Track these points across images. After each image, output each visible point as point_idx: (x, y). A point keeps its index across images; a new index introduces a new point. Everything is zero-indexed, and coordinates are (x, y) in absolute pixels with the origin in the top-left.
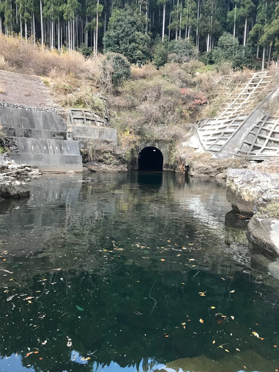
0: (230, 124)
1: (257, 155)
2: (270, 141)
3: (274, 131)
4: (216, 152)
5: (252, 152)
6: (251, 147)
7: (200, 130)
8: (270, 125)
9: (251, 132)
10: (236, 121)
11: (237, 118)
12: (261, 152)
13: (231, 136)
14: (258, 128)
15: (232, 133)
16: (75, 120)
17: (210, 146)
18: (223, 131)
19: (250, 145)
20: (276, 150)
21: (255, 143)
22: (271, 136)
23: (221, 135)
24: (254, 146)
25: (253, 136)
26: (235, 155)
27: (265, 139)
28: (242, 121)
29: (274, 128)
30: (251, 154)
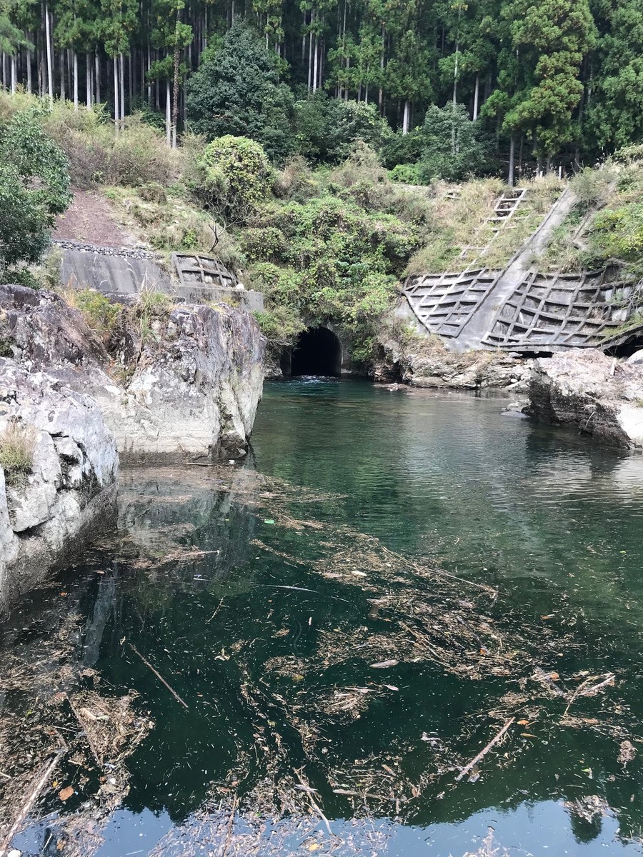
0: (470, 287)
2: (540, 317)
3: (550, 300)
4: (450, 337)
5: (512, 338)
6: (511, 329)
7: (413, 296)
9: (508, 302)
10: (479, 280)
11: (482, 275)
12: (528, 337)
13: (474, 309)
14: (521, 294)
15: (475, 303)
16: (186, 275)
17: (438, 326)
18: (458, 299)
19: (508, 324)
20: (552, 333)
21: (517, 320)
22: (543, 310)
23: (455, 307)
24: (515, 326)
25: (513, 309)
26: (482, 343)
27: (533, 314)
28: (491, 281)
29: (546, 295)
30: (510, 341)
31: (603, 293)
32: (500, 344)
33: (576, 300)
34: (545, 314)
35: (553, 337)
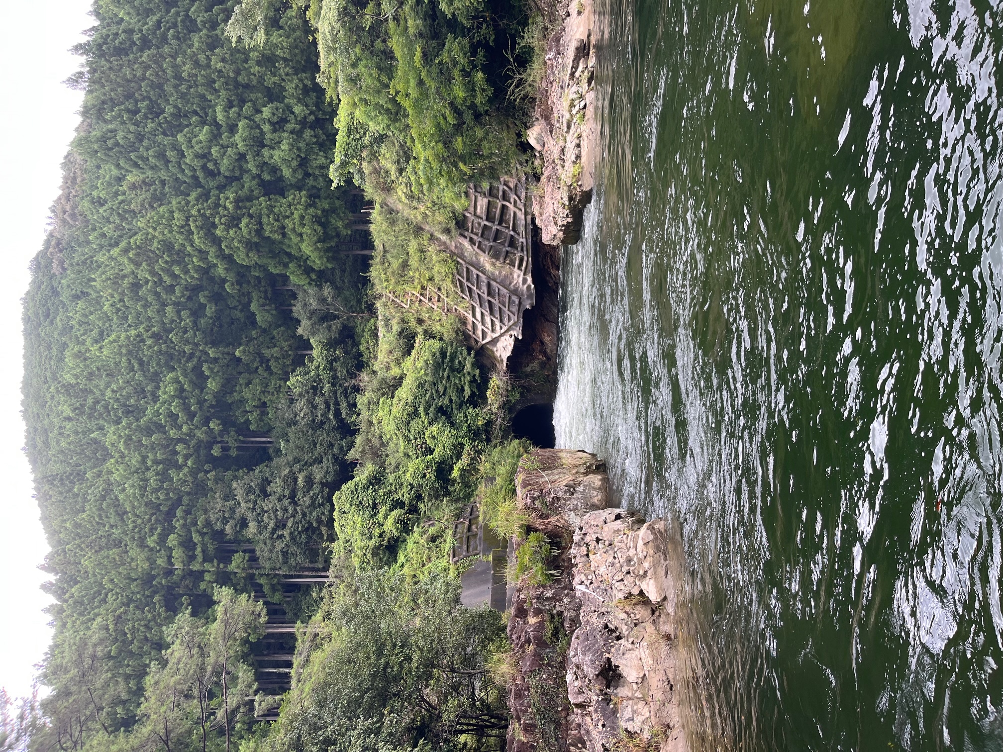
0: (474, 288)
1: (524, 240)
2: (500, 224)
3: (484, 218)
4: (520, 303)
6: (511, 250)
7: (483, 339)
8: (476, 226)
9: (487, 253)
10: (468, 280)
11: (463, 278)
12: (518, 234)
13: (495, 283)
14: (480, 242)
15: (489, 283)
16: (471, 549)
17: (511, 315)
18: (485, 298)
19: (507, 252)
20: (515, 213)
21: (503, 244)
22: (493, 222)
23: (493, 300)
24: (509, 246)
26: (525, 274)
27: (498, 231)
28: (468, 271)
33: (484, 194)
34: (497, 223)
35: (518, 213)
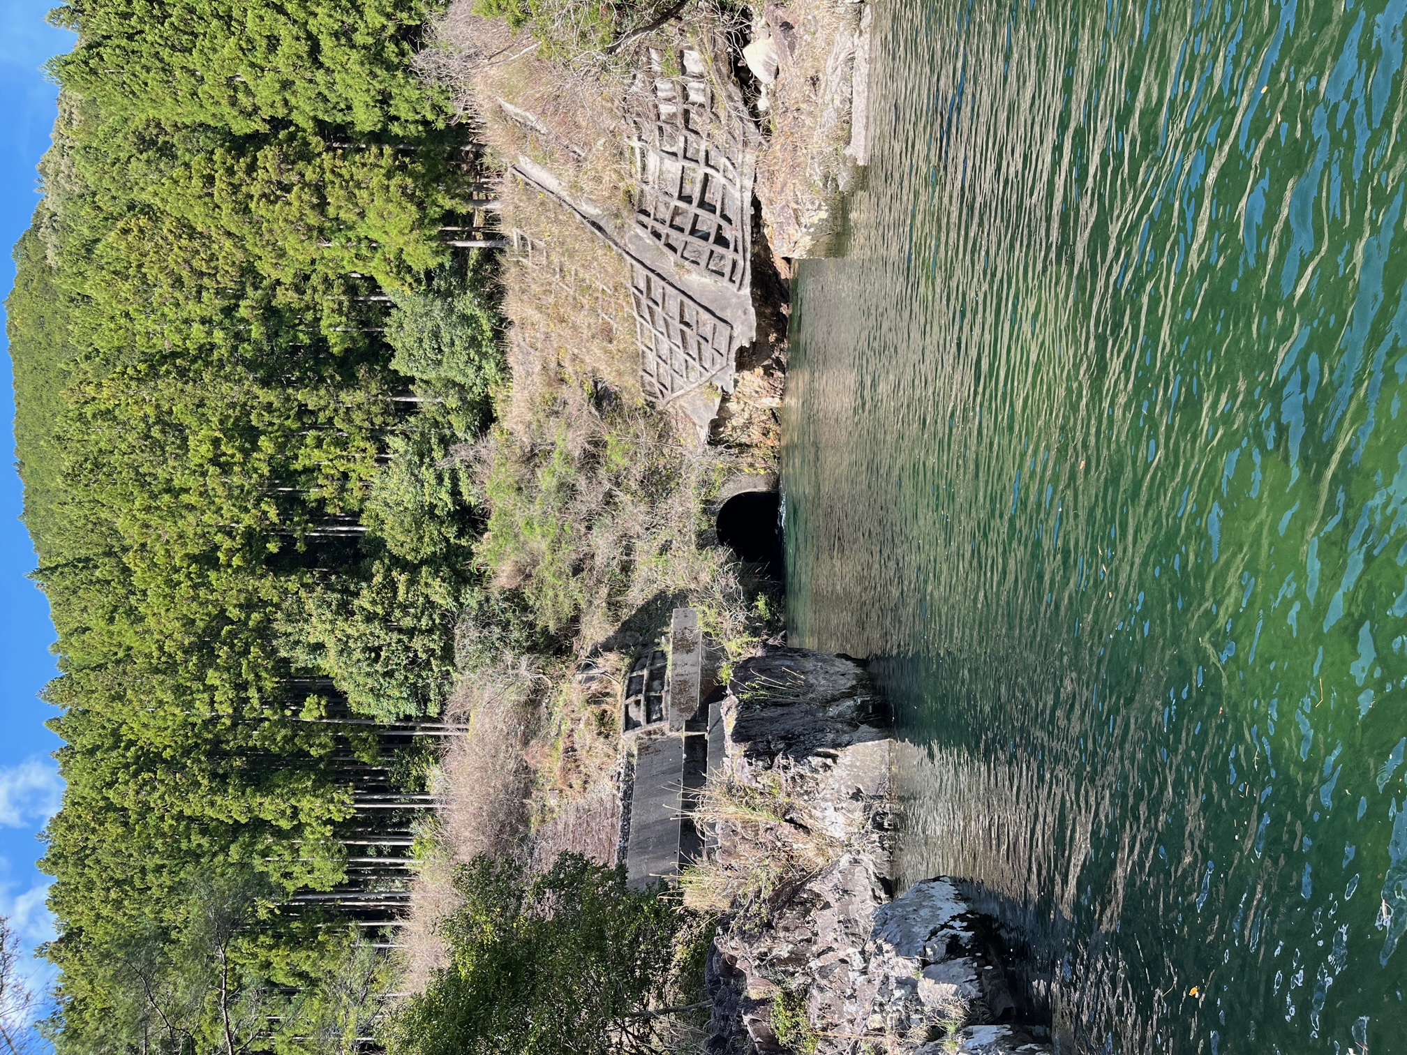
0: (658, 310)
1: (739, 233)
2: (701, 205)
5: (732, 246)
6: (719, 250)
7: (672, 390)
8: (662, 208)
9: (679, 253)
10: (648, 296)
11: (641, 292)
12: (731, 223)
13: (691, 303)
14: (668, 235)
15: (682, 304)
16: (652, 718)
17: (716, 355)
18: (676, 325)
19: (712, 252)
22: (690, 202)
23: (687, 331)
24: (715, 242)
25: (689, 247)
26: (739, 289)
27: (696, 216)
28: (648, 281)
29: (667, 199)
30: (736, 250)
31: (662, 117)
32: (741, 263)
33: (674, 154)
34: (695, 202)
35: (729, 187)
